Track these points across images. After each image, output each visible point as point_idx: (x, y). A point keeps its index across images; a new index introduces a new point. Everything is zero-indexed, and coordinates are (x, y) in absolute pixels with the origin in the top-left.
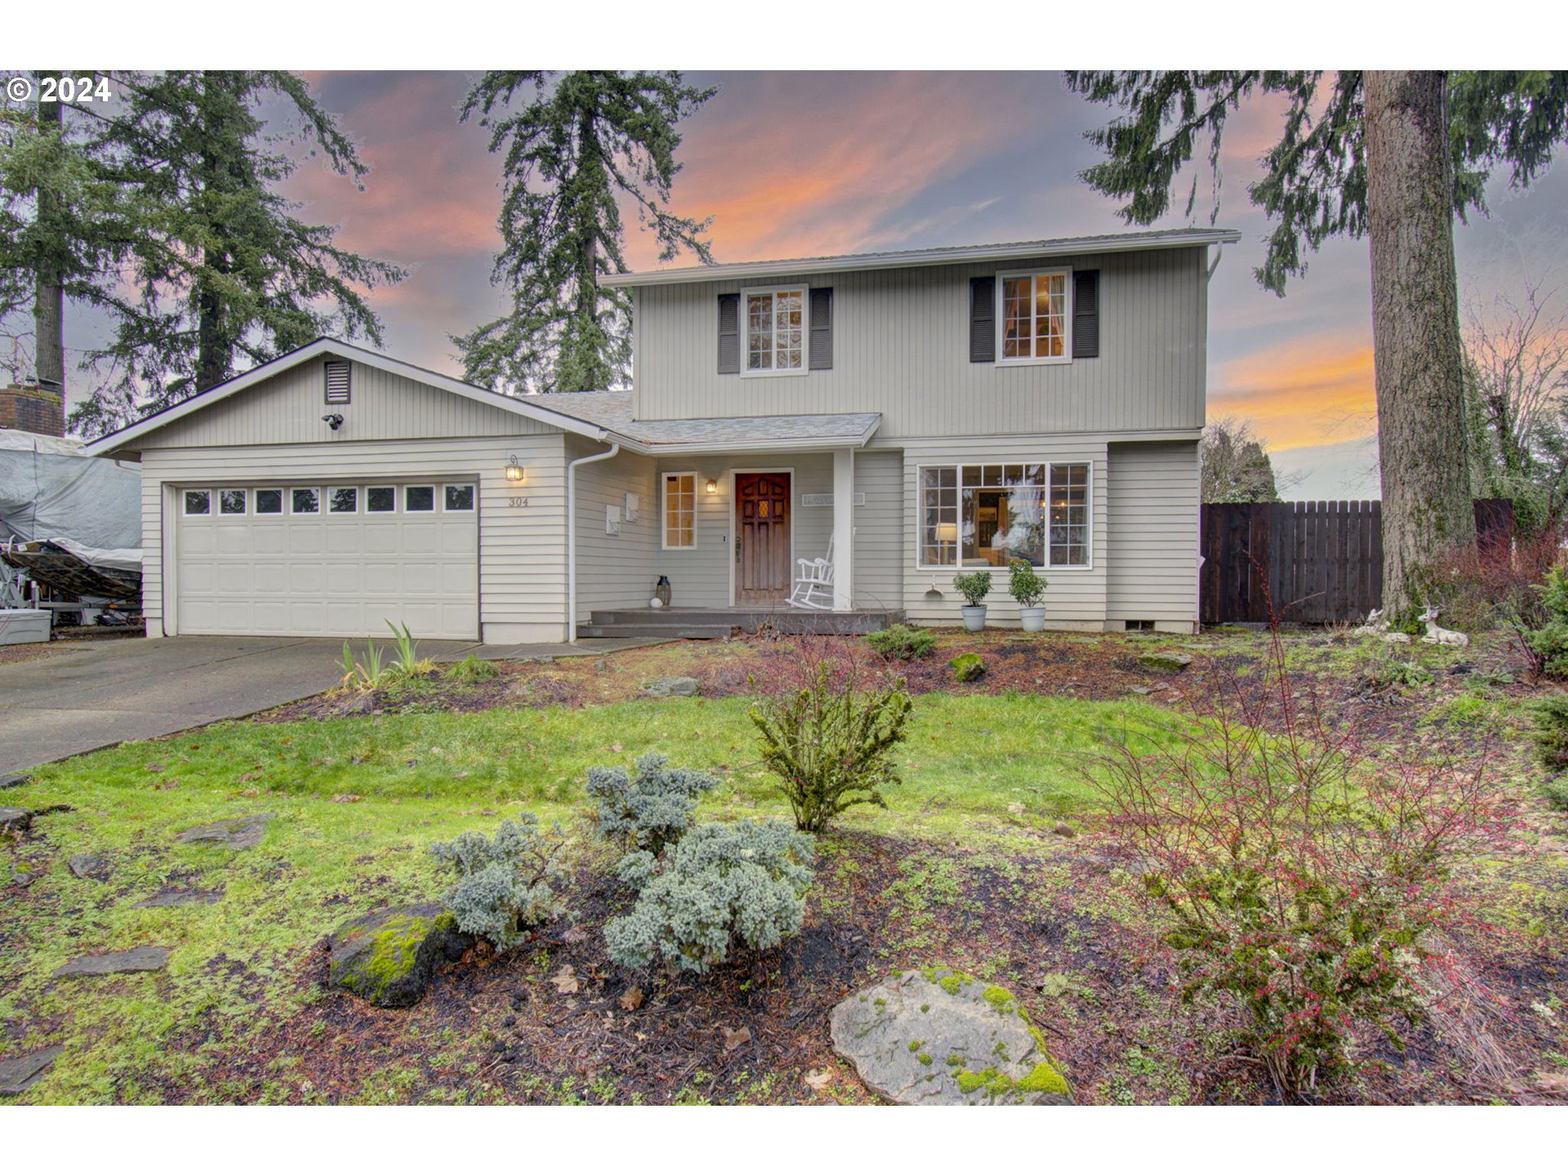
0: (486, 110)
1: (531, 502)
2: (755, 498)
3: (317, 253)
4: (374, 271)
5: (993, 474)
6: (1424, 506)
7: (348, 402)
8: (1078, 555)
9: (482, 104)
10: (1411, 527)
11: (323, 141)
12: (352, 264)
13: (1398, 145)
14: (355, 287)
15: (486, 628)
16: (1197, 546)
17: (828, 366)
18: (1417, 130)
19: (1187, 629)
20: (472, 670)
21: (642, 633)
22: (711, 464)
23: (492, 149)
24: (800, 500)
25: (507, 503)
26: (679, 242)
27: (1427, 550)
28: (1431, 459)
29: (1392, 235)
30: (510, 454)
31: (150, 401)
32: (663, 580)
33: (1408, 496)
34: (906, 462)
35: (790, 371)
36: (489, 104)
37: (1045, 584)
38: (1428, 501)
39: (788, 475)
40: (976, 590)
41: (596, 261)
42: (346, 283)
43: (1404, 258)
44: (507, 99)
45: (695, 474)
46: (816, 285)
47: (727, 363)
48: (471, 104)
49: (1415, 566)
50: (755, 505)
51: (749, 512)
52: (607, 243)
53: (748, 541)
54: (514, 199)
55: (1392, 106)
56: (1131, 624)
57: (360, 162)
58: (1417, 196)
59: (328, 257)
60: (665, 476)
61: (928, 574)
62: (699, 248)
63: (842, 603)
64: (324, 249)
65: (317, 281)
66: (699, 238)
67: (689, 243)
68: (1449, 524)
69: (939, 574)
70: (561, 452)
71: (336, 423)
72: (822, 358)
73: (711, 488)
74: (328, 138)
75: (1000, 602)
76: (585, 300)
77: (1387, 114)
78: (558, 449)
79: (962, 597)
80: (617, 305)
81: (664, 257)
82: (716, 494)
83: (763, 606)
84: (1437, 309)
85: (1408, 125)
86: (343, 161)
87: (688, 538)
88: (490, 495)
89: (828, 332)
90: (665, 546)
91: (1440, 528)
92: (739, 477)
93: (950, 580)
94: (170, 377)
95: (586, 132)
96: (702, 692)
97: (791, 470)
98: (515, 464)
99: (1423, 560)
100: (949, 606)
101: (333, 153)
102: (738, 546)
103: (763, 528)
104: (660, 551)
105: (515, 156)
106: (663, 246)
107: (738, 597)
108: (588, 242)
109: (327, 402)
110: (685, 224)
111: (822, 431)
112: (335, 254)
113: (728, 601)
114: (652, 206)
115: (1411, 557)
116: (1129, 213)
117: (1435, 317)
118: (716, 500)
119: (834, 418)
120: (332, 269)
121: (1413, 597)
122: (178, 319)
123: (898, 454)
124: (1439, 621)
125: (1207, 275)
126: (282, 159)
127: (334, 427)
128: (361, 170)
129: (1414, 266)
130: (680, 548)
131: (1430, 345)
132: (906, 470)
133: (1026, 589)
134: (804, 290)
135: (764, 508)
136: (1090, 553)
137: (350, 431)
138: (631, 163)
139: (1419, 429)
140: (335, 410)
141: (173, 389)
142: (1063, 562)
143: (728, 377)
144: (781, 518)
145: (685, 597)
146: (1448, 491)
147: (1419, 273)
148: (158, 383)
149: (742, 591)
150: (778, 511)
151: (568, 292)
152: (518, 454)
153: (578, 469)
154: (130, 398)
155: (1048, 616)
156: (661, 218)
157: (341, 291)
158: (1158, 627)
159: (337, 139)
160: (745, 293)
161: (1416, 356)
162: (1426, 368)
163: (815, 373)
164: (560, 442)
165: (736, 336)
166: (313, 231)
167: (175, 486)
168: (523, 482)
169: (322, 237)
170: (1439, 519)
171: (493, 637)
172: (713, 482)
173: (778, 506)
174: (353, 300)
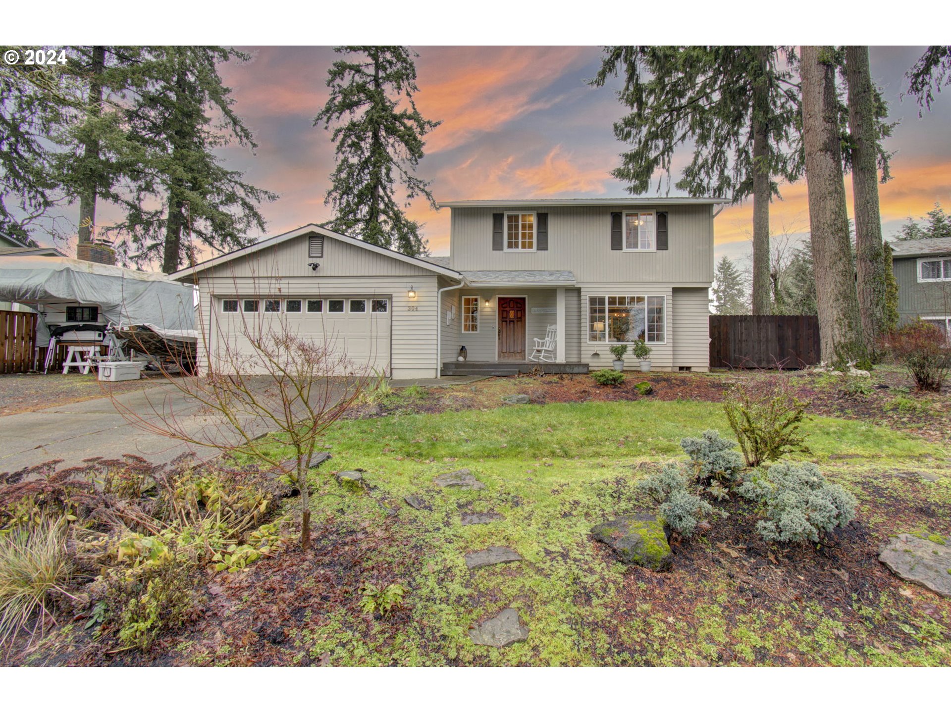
0: (327, 122)
1: (419, 309)
2: (508, 309)
3: (233, 184)
4: (262, 195)
5: (622, 300)
6: (842, 317)
7: (322, 257)
8: (659, 338)
9: (325, 119)
10: (836, 326)
11: (235, 131)
12: (252, 190)
13: (824, 166)
14: (252, 201)
15: (394, 371)
16: (708, 333)
17: (546, 249)
18: (832, 161)
19: (706, 370)
20: (418, 392)
21: (474, 373)
22: (487, 293)
23: (333, 140)
24: (531, 311)
25: (407, 309)
26: (416, 189)
27: (844, 336)
28: (844, 297)
29: (822, 204)
30: (410, 285)
31: (137, 254)
32: (463, 349)
33: (835, 313)
34: (582, 294)
35: (527, 250)
36: (329, 119)
37: (651, 350)
38: (844, 315)
39: (524, 299)
40: (619, 353)
41: (379, 196)
42: (248, 200)
43: (828, 213)
44: (338, 118)
45: (479, 297)
46: (540, 212)
47: (497, 245)
48: (319, 119)
49: (840, 343)
50: (508, 312)
51: (505, 316)
52: (384, 188)
53: (504, 330)
54: (342, 165)
55: (821, 150)
56: (681, 368)
57: (254, 142)
58: (833, 188)
59: (238, 186)
60: (463, 298)
61: (593, 346)
62: (426, 192)
63: (561, 359)
64: (236, 182)
65: (231, 198)
66: (427, 189)
67: (423, 190)
68: (853, 325)
69: (598, 346)
70: (436, 285)
71: (315, 267)
72: (543, 245)
73: (487, 304)
74: (238, 129)
75: (629, 357)
76: (374, 213)
77: (819, 153)
78: (434, 283)
79: (613, 356)
80: (389, 217)
81: (409, 196)
82: (489, 307)
83: (511, 360)
84: (843, 235)
85: (828, 158)
86: (245, 140)
87: (474, 328)
88: (399, 305)
89: (546, 233)
90: (463, 332)
91: (850, 327)
92: (500, 299)
93: (608, 348)
94: (149, 242)
95: (376, 136)
96: (531, 402)
97: (526, 296)
98: (412, 289)
99: (843, 340)
100: (602, 360)
101: (240, 137)
102: (499, 332)
103: (512, 324)
104: (461, 333)
105: (342, 144)
106: (409, 192)
107: (499, 356)
108: (376, 187)
109: (310, 257)
110: (421, 182)
111: (550, 278)
112: (242, 185)
113: (495, 358)
114: (405, 172)
115: (837, 339)
116: (630, 189)
117: (843, 238)
118: (489, 310)
119: (552, 273)
120: (240, 192)
121: (839, 355)
122: (161, 212)
123: (579, 290)
124: (857, 367)
125: (713, 217)
126: (223, 137)
127: (314, 269)
128: (254, 145)
129: (833, 217)
130: (471, 332)
131: (841, 250)
132: (582, 297)
133: (642, 352)
134: (534, 213)
135: (512, 314)
136: (665, 337)
137: (321, 272)
138: (396, 153)
139: (838, 284)
140: (315, 261)
141: (150, 248)
142: (653, 340)
143: (498, 252)
144: (521, 319)
145: (474, 356)
146: (852, 311)
147: (835, 219)
148: (142, 245)
149: (501, 353)
150: (519, 315)
151: (365, 210)
152: (414, 285)
153: (442, 292)
154: (125, 252)
155: (653, 365)
156: (410, 178)
157: (245, 204)
158: (693, 369)
159: (243, 129)
160: (506, 214)
161: (836, 254)
162: (840, 259)
163: (540, 252)
164: (435, 280)
165: (502, 233)
166: (232, 173)
167: (218, 297)
168: (415, 299)
169: (236, 176)
170: (849, 323)
171: (398, 375)
172: (487, 301)
173: (519, 313)
174: (251, 208)
